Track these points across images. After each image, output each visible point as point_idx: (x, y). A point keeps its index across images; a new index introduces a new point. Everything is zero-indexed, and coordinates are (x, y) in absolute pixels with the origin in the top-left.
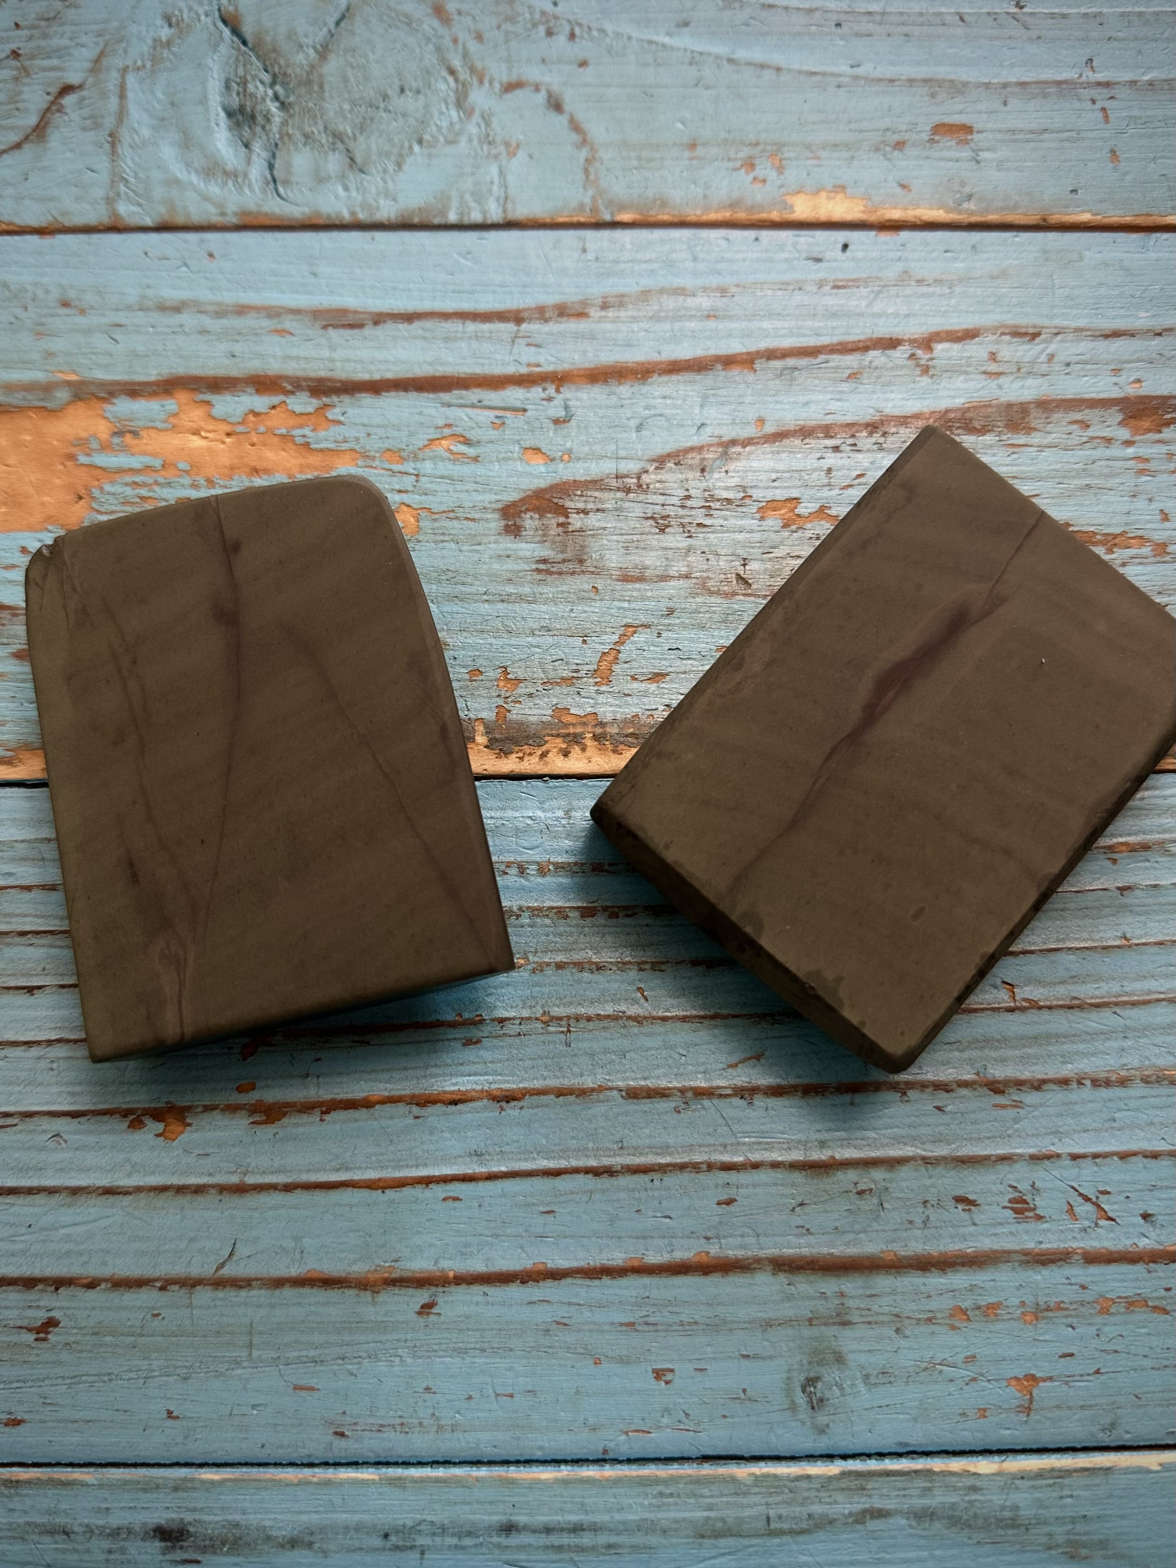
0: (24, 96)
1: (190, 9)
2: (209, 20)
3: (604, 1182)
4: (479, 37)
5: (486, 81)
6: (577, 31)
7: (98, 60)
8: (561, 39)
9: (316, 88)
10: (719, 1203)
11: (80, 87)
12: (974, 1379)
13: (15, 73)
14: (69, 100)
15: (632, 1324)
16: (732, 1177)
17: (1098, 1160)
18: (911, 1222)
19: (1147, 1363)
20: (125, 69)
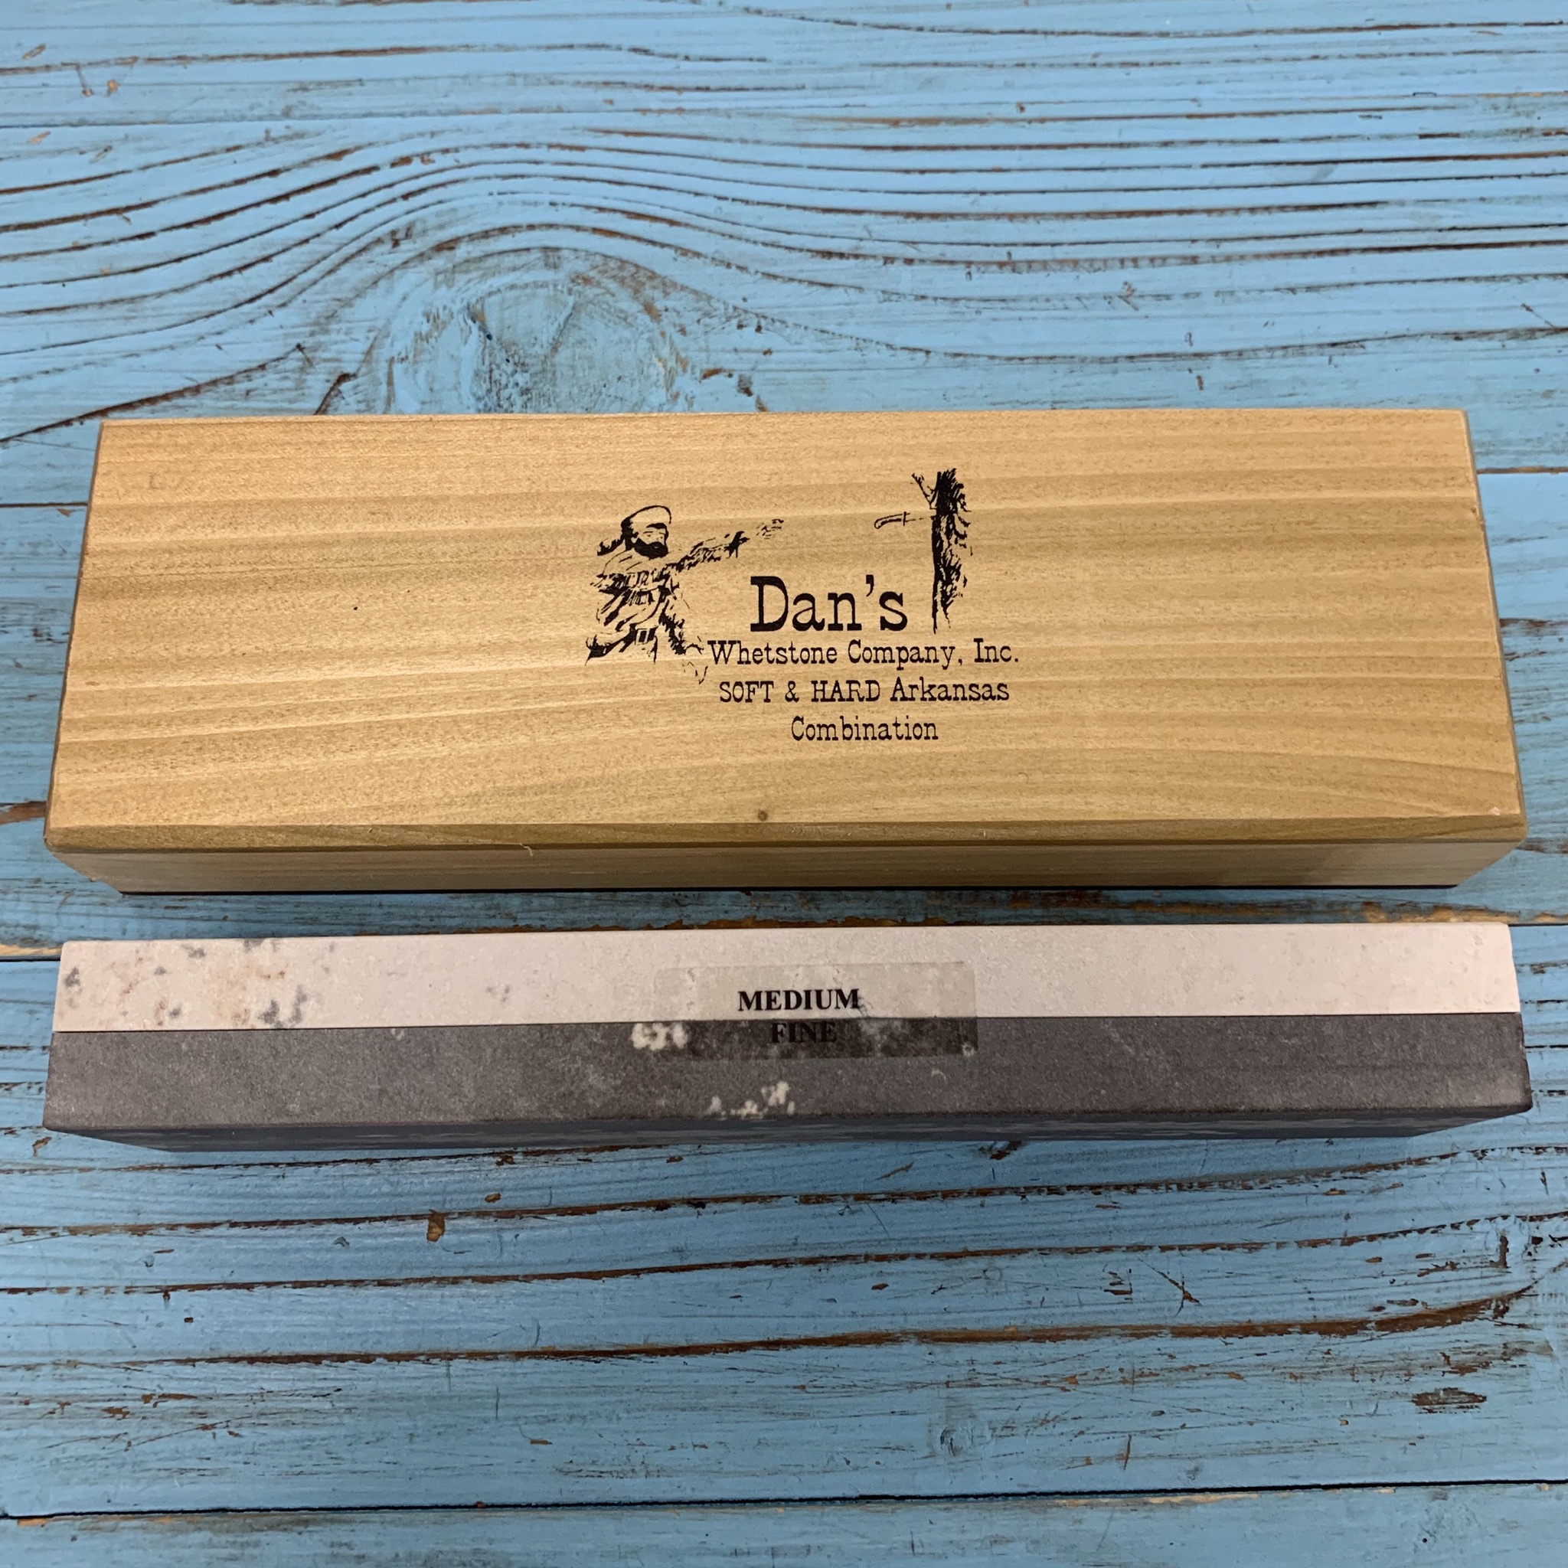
0: (308, 383)
1: (445, 308)
2: (461, 317)
3: (782, 1272)
4: (683, 331)
5: (689, 369)
6: (763, 323)
7: (369, 353)
8: (750, 330)
9: (549, 375)
10: (874, 1288)
11: (355, 376)
12: (1082, 1433)
13: (300, 364)
14: (345, 386)
15: (803, 1387)
16: (885, 1266)
17: (1184, 1252)
18: (1029, 1302)
19: (1225, 1420)
20: (391, 361)
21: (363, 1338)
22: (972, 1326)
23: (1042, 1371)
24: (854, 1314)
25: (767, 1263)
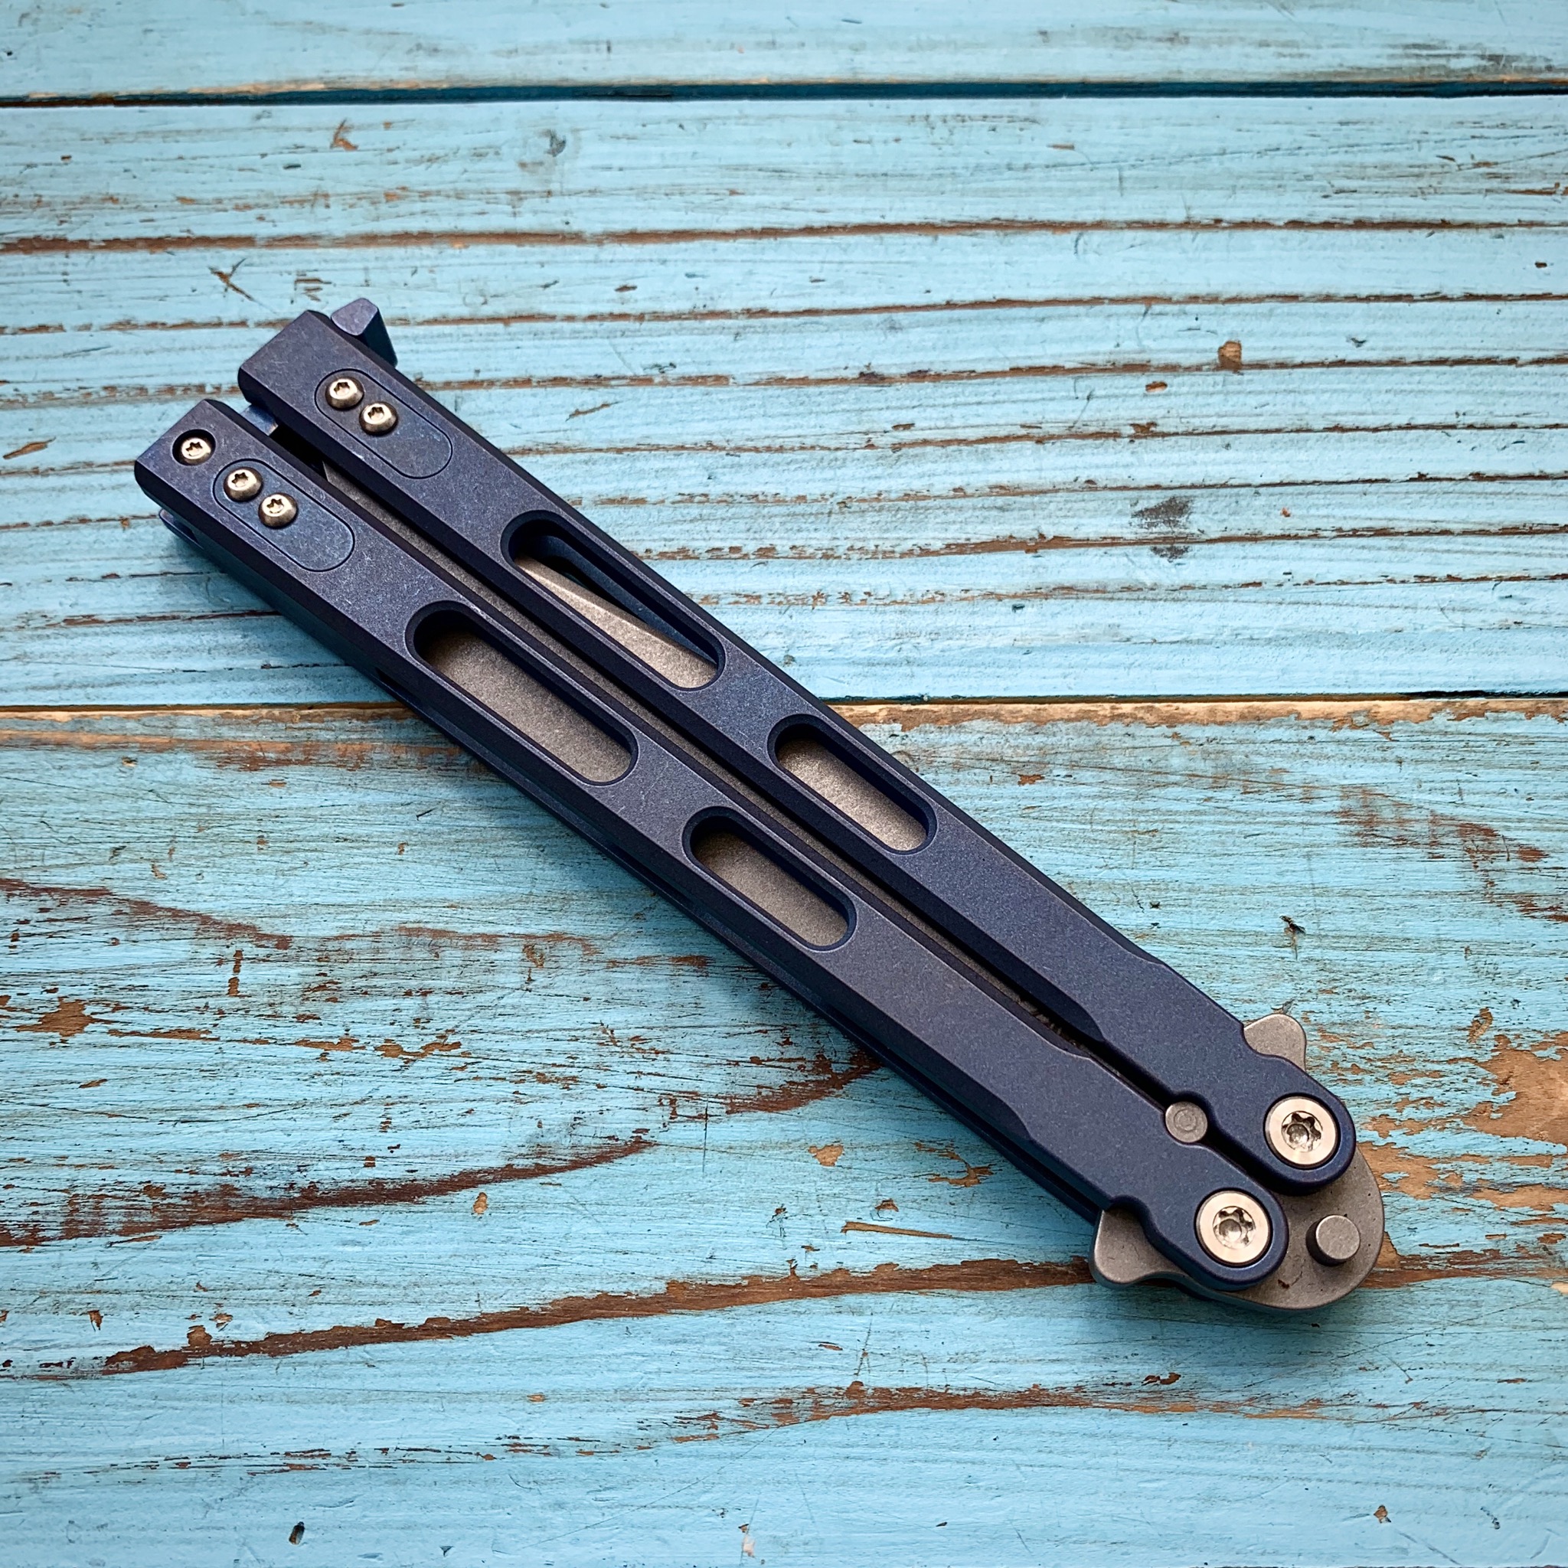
3: (755, 305)
10: (634, 288)
12: (390, 150)
18: (431, 272)
19: (211, 162)
21: (1305, 245)
22: (511, 248)
23: (428, 206)
24: (664, 262)
25: (775, 314)
